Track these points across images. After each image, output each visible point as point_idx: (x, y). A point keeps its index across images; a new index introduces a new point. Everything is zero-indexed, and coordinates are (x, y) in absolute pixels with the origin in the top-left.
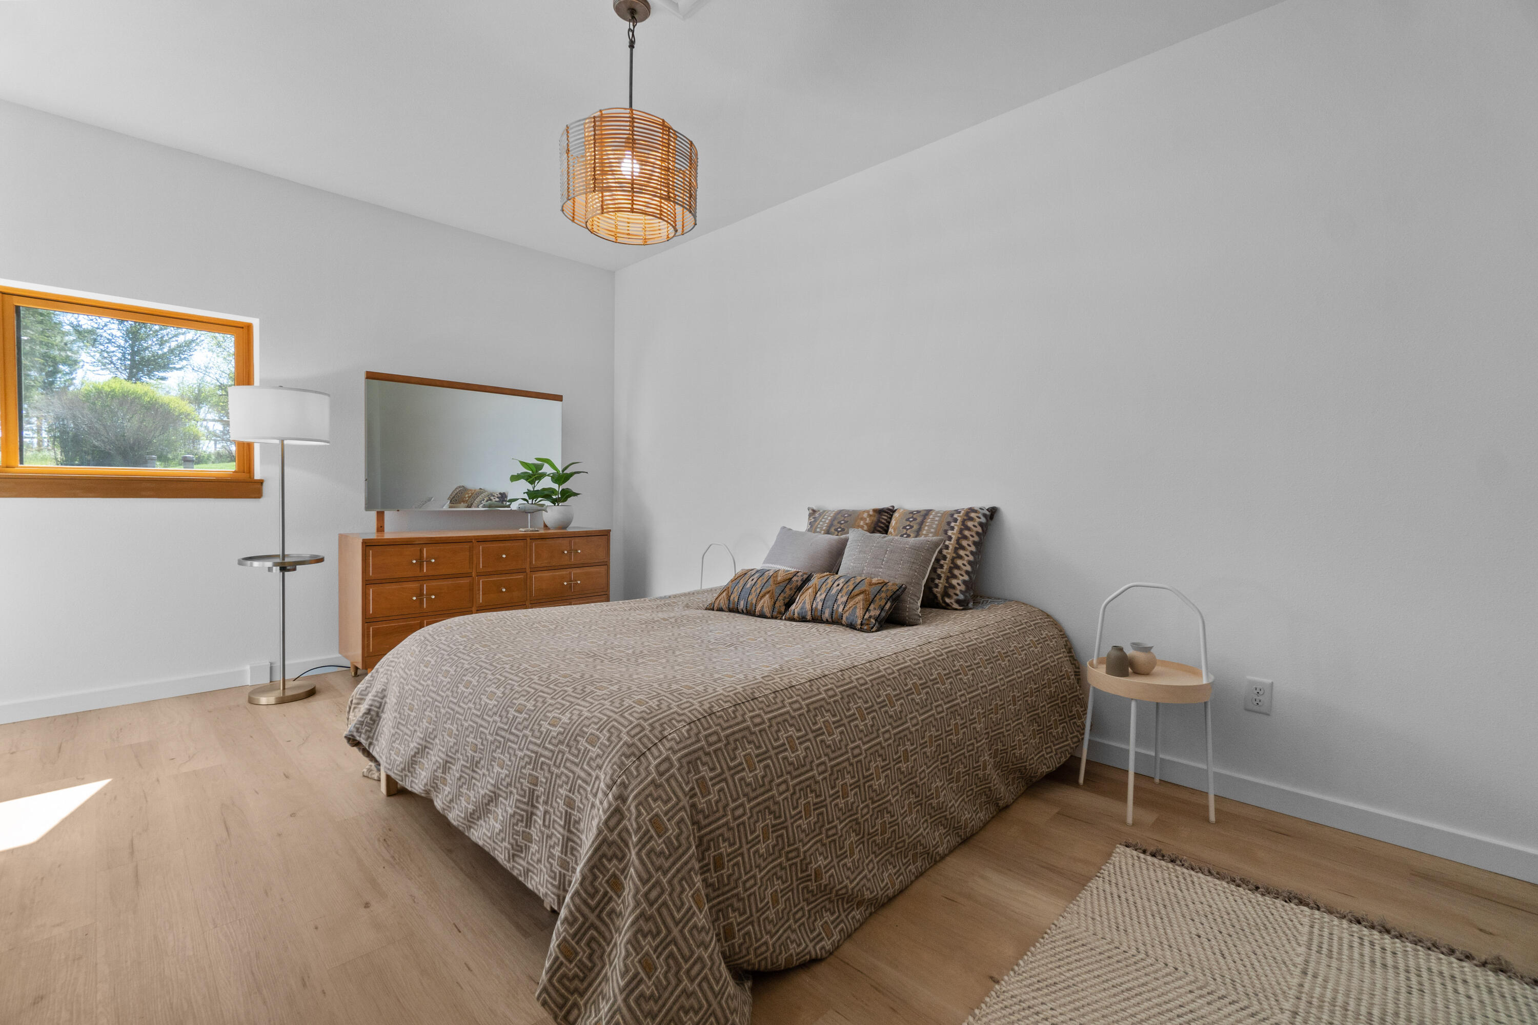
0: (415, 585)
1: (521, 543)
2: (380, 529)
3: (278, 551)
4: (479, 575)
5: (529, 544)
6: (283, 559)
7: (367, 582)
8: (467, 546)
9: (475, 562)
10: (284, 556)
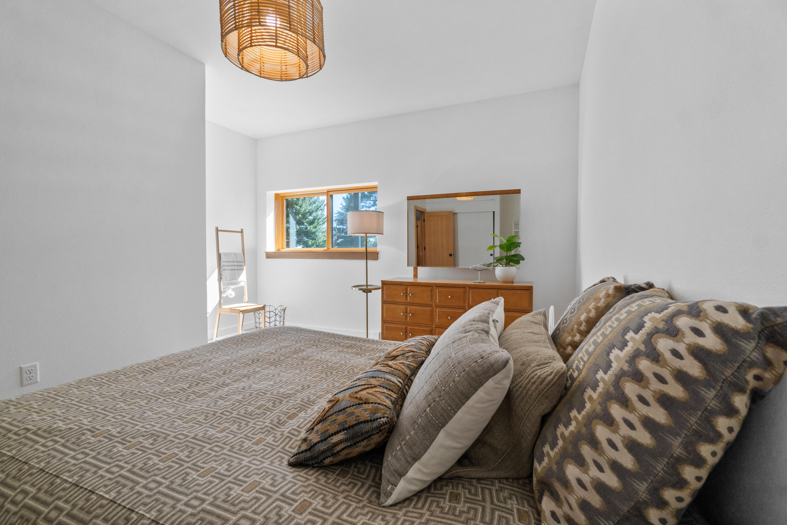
0: (403, 307)
1: (462, 290)
2: (416, 276)
3: (365, 284)
4: (437, 306)
5: (467, 291)
6: (367, 287)
7: (384, 302)
8: (429, 289)
9: (434, 298)
10: (367, 285)
